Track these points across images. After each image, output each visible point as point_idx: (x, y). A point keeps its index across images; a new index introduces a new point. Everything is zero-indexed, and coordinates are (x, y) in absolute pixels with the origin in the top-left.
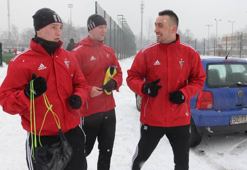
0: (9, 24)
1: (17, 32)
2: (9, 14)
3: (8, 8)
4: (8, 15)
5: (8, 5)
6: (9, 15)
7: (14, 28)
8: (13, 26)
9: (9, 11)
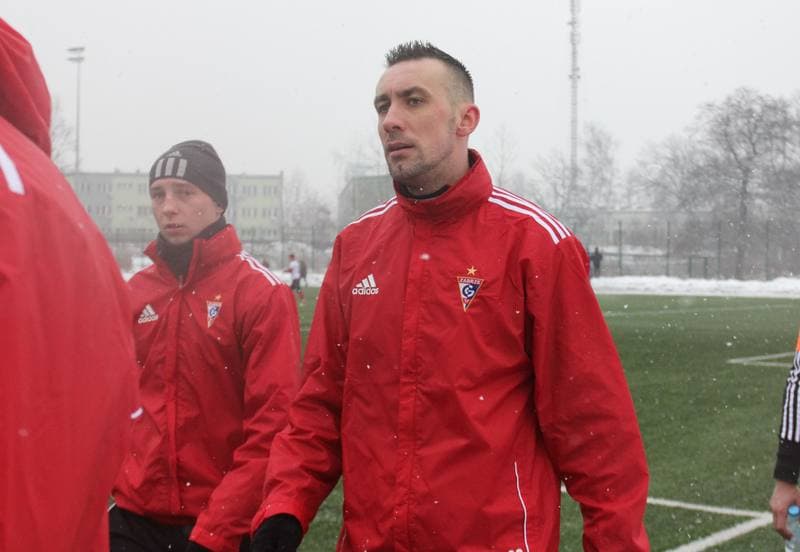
0: (574, 122)
1: (609, 162)
2: (575, 69)
3: (574, 40)
4: (571, 77)
5: (573, 23)
6: (574, 76)
7: (599, 143)
8: (592, 129)
9: (574, 53)
